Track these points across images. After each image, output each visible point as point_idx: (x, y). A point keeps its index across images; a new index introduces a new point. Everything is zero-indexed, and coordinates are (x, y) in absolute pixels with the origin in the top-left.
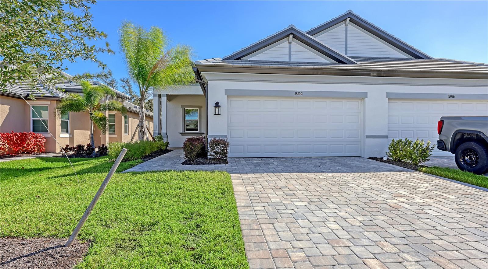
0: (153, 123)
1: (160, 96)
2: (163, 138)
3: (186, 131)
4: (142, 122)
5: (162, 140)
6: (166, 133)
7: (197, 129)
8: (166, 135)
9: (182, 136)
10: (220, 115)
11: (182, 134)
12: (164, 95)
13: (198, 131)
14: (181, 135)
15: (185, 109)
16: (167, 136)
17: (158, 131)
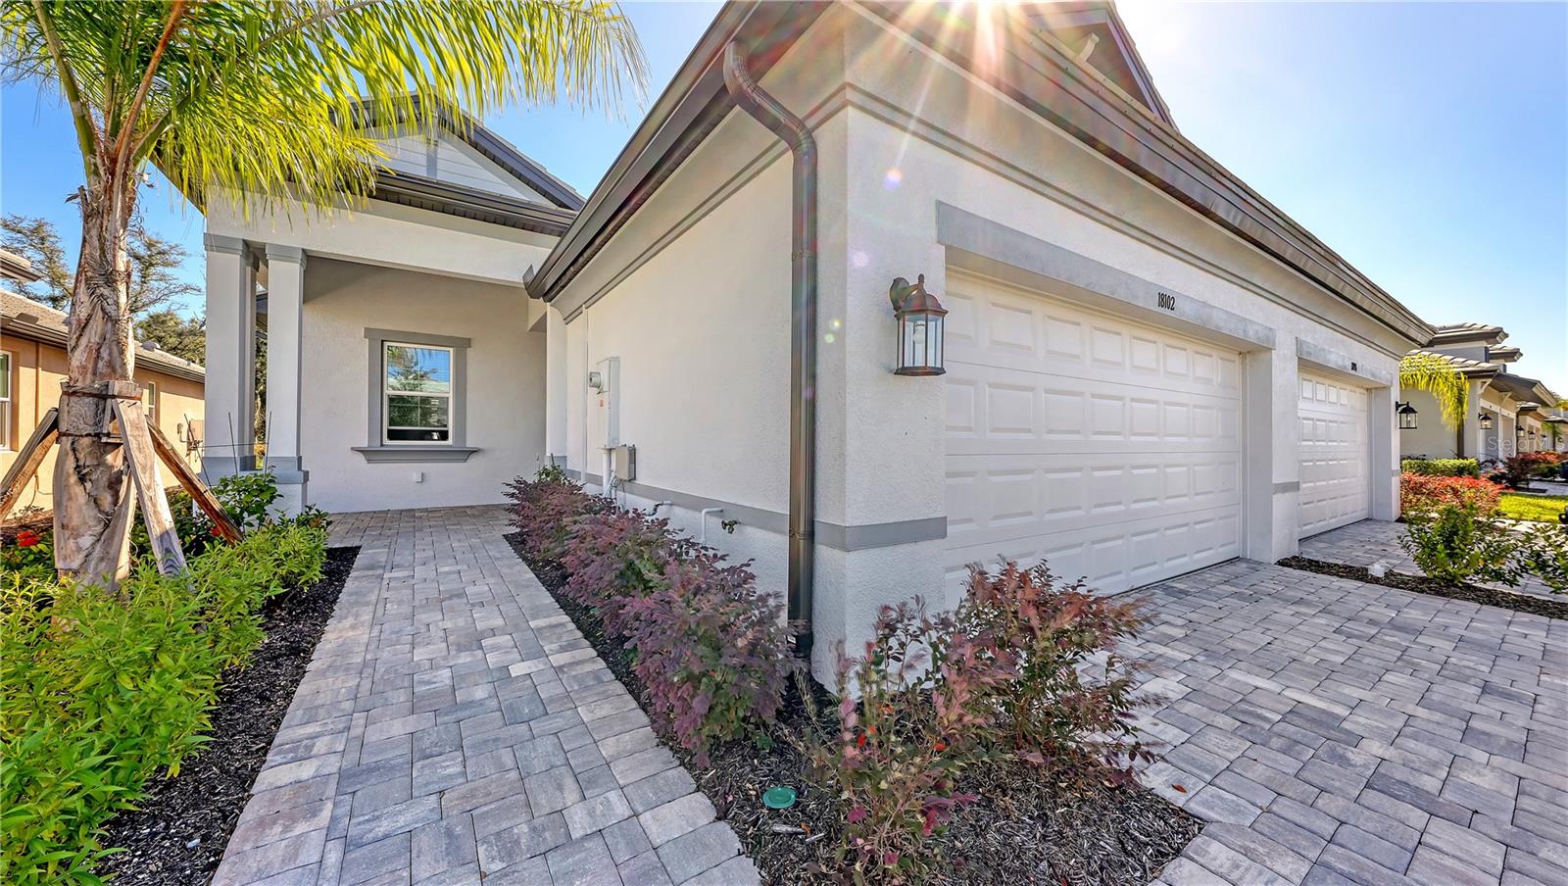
0: (203, 402)
1: (255, 256)
2: (280, 489)
3: (386, 441)
4: (103, 396)
5: (273, 498)
6: (300, 459)
7: (447, 432)
8: (300, 468)
9: (369, 461)
10: (938, 372)
11: (369, 454)
12: (284, 254)
13: (450, 441)
14: (361, 458)
15: (386, 344)
16: (306, 474)
17: (241, 451)
